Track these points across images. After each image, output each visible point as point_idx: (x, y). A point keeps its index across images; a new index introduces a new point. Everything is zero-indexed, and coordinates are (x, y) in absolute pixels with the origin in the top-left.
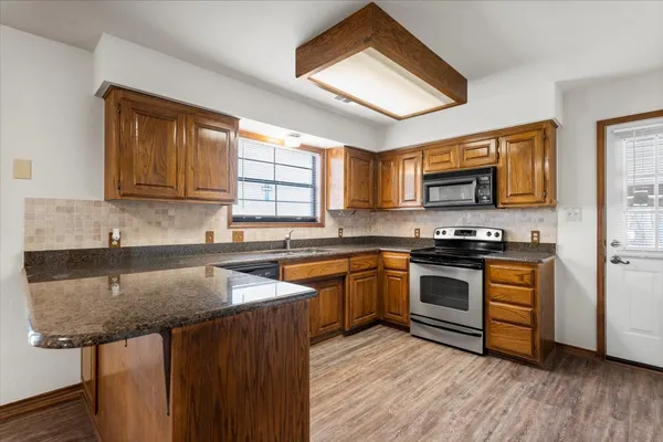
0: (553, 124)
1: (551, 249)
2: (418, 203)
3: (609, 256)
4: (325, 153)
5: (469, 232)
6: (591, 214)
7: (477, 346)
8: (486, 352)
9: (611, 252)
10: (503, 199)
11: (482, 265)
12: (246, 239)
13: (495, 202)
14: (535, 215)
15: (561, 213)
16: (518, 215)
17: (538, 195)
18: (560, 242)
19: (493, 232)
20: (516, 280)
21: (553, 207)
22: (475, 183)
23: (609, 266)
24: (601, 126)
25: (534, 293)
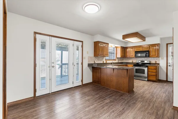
0: (159, 44)
1: (159, 64)
2: (134, 56)
3: (168, 65)
4: (116, 47)
5: (144, 61)
6: (165, 58)
7: (146, 79)
8: (148, 81)
9: (169, 64)
10: (150, 56)
11: (147, 67)
12: (107, 62)
13: (149, 56)
14: (156, 59)
15: (160, 58)
16: (153, 58)
17: (157, 55)
18: (160, 63)
19: (148, 61)
20: (153, 69)
21: (159, 57)
22: (145, 53)
23: (168, 67)
24: (167, 44)
25: (156, 71)
